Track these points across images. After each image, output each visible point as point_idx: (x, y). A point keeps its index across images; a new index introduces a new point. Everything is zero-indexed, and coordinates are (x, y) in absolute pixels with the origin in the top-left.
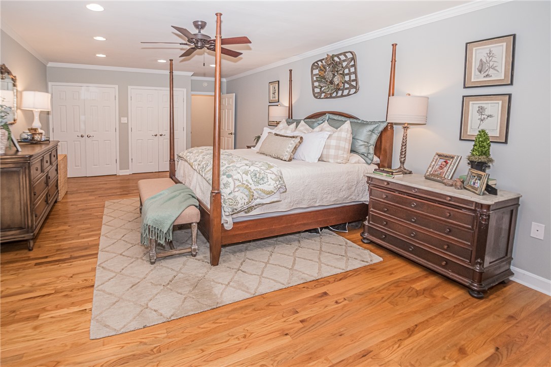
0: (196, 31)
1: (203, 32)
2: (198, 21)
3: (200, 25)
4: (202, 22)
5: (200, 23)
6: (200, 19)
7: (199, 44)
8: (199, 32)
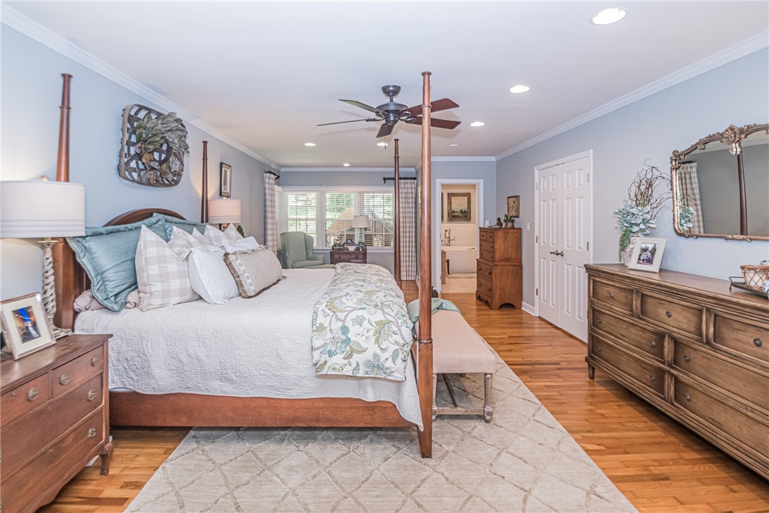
0: (387, 100)
1: (396, 100)
2: (389, 86)
3: (391, 91)
4: (394, 86)
5: (391, 88)
6: (391, 82)
7: (392, 118)
8: (391, 101)
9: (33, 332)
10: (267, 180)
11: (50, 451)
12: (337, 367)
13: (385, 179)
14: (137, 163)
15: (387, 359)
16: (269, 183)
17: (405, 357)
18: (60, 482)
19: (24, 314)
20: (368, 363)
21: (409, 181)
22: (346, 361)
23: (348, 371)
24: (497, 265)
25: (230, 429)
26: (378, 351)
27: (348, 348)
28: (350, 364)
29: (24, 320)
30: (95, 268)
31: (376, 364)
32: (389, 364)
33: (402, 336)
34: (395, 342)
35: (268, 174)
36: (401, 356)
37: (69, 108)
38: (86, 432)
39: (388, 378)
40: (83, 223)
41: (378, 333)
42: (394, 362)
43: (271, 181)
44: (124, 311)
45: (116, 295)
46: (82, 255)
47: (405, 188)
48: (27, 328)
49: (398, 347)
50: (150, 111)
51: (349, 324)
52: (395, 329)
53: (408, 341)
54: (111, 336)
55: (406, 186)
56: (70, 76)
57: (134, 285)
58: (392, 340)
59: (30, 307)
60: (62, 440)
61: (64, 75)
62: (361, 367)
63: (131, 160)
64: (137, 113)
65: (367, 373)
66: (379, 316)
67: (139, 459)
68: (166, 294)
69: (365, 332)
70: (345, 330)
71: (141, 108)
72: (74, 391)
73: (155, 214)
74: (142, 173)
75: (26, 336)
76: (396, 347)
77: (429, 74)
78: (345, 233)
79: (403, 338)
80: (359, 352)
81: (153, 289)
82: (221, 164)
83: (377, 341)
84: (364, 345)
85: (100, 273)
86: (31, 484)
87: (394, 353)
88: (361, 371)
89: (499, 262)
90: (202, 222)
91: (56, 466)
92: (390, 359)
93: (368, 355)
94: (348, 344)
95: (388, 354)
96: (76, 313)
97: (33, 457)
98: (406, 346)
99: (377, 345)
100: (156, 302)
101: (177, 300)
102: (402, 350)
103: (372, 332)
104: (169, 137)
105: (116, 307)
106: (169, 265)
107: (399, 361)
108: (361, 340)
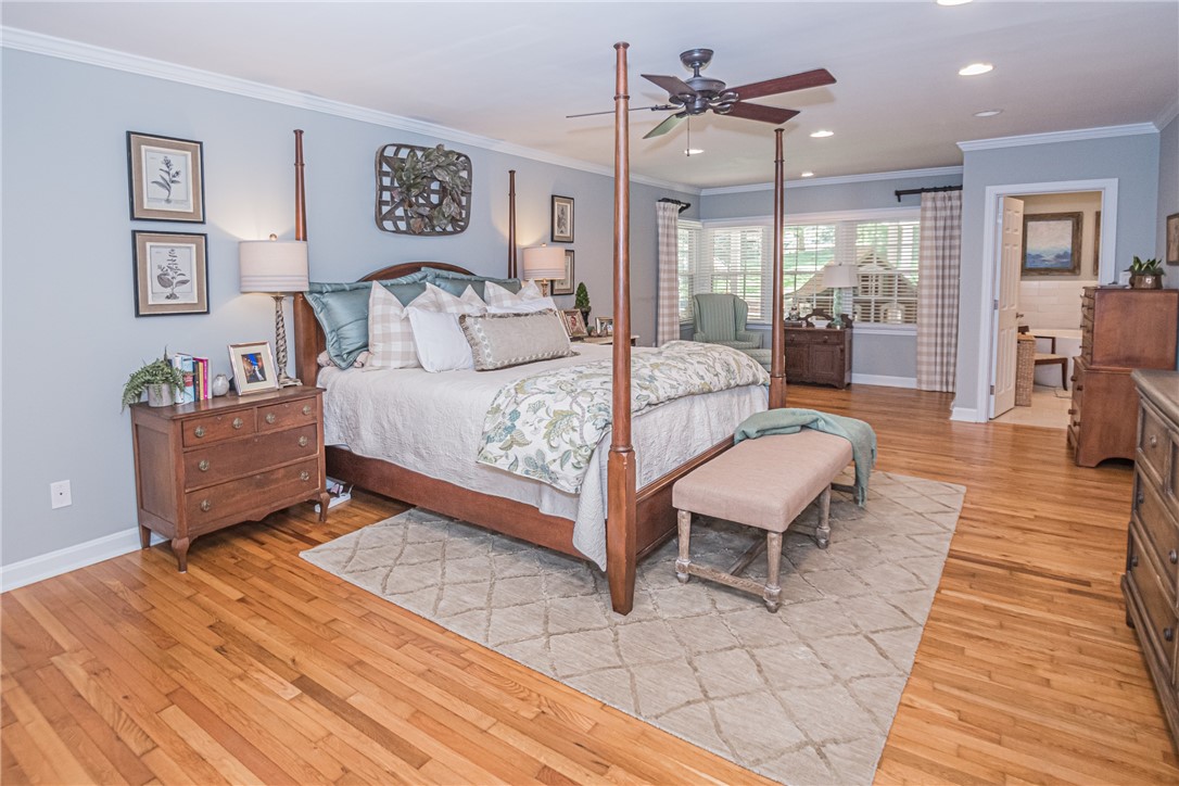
0: (690, 74)
1: (705, 73)
2: (691, 52)
3: (696, 59)
4: (700, 50)
5: (696, 55)
7: (698, 105)
8: (697, 75)
9: (259, 376)
10: (661, 213)
11: (258, 477)
12: (490, 456)
13: (898, 194)
14: (405, 211)
15: (554, 461)
16: (664, 218)
17: (579, 462)
18: (267, 507)
19: (253, 359)
20: (528, 460)
21: (941, 194)
22: (503, 452)
23: (503, 464)
24: (1096, 371)
25: (441, 515)
26: (546, 449)
27: (508, 437)
28: (507, 457)
29: (252, 364)
30: (330, 325)
31: (540, 463)
32: (555, 467)
33: (581, 434)
34: (571, 441)
35: (662, 203)
36: (573, 460)
37: (302, 165)
38: (299, 474)
39: (554, 485)
40: (306, 279)
41: (553, 424)
42: (562, 466)
43: (667, 214)
44: (351, 369)
45: (349, 353)
46: (319, 310)
47: (945, 208)
48: (254, 371)
49: (571, 448)
50: (412, 148)
51: (522, 408)
52: (576, 423)
53: (588, 443)
54: (325, 390)
55: (949, 204)
56: (301, 132)
57: (365, 346)
58: (566, 437)
59: (260, 354)
60: (271, 472)
61: (295, 131)
62: (520, 463)
63: (396, 207)
64: (396, 153)
65: (527, 472)
66: (564, 406)
67: (356, 519)
68: (387, 356)
69: (536, 422)
70: (515, 415)
71: (399, 147)
72: (281, 432)
73: (423, 269)
74: (412, 221)
75: (252, 378)
76: (568, 447)
77: (626, 46)
78: (815, 297)
79: (582, 438)
80: (520, 445)
81: (376, 350)
82: (553, 197)
83: (547, 436)
84: (528, 437)
85: (336, 330)
86: (238, 497)
87: (564, 455)
88: (520, 469)
89: (1102, 363)
90: (510, 277)
91: (264, 492)
92: (558, 462)
93: (531, 451)
94: (510, 432)
95: (555, 455)
96: (319, 367)
97: (240, 476)
98: (583, 449)
99: (546, 440)
100: (377, 363)
101: (398, 364)
102: (575, 452)
103: (545, 423)
104: (439, 174)
105: (343, 365)
106: (392, 325)
107: (568, 466)
108: (527, 431)
